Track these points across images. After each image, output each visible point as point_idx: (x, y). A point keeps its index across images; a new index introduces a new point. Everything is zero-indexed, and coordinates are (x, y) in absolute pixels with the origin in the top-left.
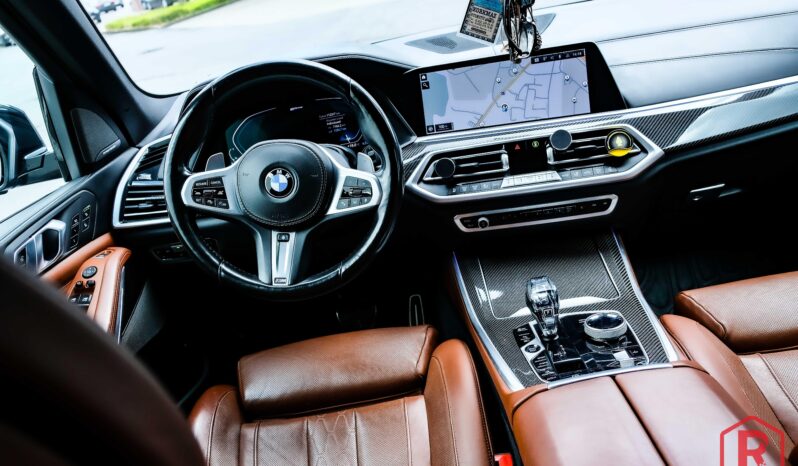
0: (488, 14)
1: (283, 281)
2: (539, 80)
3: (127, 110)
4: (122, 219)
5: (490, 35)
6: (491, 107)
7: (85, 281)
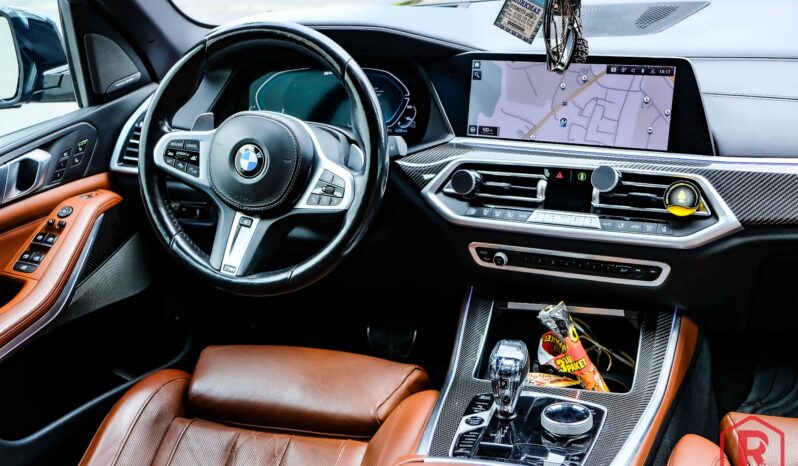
0: (531, 8)
1: (232, 269)
2: (612, 95)
3: (151, 42)
4: (121, 160)
5: (528, 33)
6: (547, 117)
7: (58, 220)
